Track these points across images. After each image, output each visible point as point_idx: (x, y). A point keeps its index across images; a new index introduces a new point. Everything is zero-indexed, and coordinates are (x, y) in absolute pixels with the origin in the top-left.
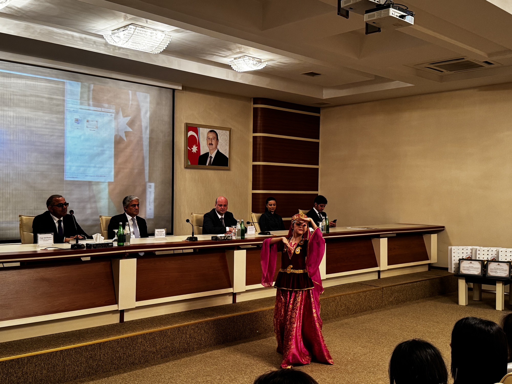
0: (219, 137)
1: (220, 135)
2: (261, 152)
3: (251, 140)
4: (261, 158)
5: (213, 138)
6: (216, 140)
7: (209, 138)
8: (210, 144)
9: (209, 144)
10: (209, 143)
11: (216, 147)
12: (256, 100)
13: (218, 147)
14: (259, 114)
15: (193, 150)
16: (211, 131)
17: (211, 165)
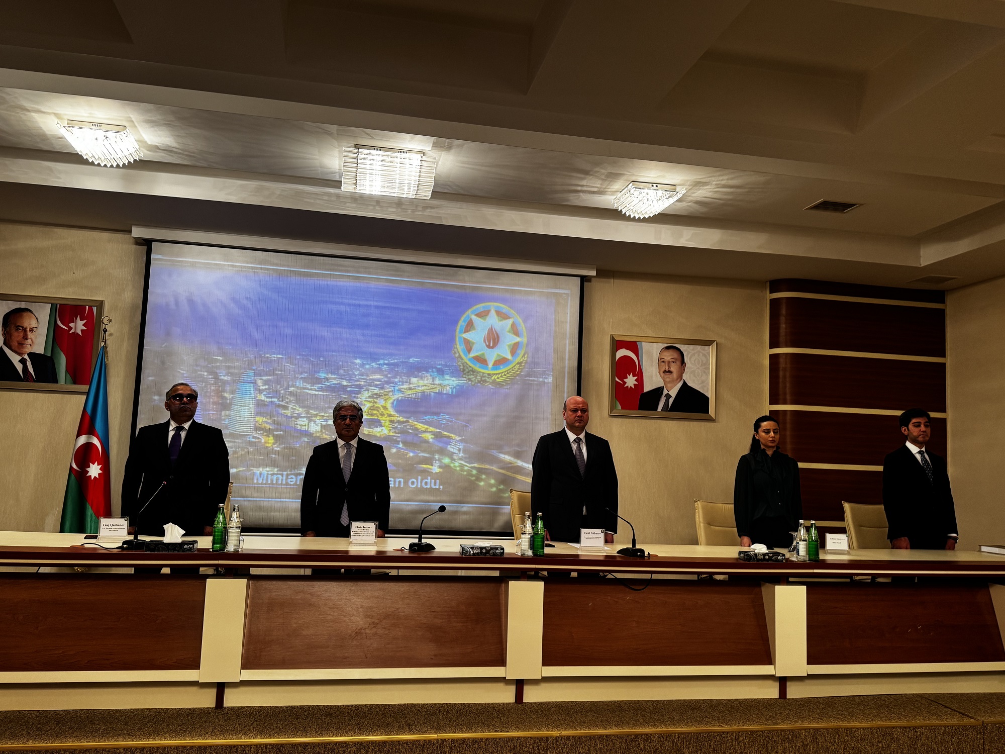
0: (687, 357)
1: (689, 356)
2: (788, 385)
3: (767, 362)
4: (788, 397)
5: (673, 360)
6: (679, 363)
7: (662, 360)
8: (665, 372)
9: (664, 372)
10: (663, 369)
11: (680, 377)
13: (685, 377)
14: (784, 311)
15: (626, 383)
16: (668, 348)
17: (669, 411)
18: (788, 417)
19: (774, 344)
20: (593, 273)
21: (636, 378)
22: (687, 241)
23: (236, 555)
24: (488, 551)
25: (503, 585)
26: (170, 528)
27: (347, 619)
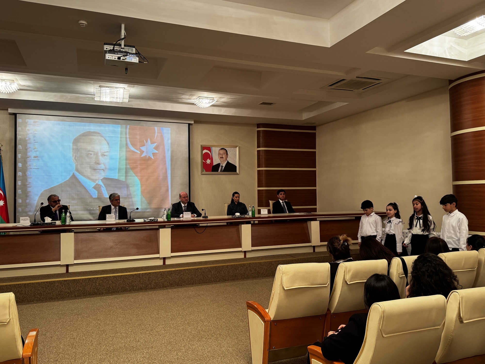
1: (229, 152)
2: (263, 161)
3: (256, 153)
4: (263, 165)
5: (224, 153)
6: (226, 154)
7: (220, 153)
8: (221, 158)
10: (220, 157)
11: (226, 159)
12: (259, 126)
13: (228, 159)
14: (261, 135)
15: (207, 162)
16: (222, 149)
17: (223, 172)
18: (263, 172)
19: (258, 147)
20: (193, 122)
21: (210, 160)
22: (223, 113)
23: (70, 226)
24: (152, 220)
25: (158, 230)
26: (47, 218)
27: (107, 243)
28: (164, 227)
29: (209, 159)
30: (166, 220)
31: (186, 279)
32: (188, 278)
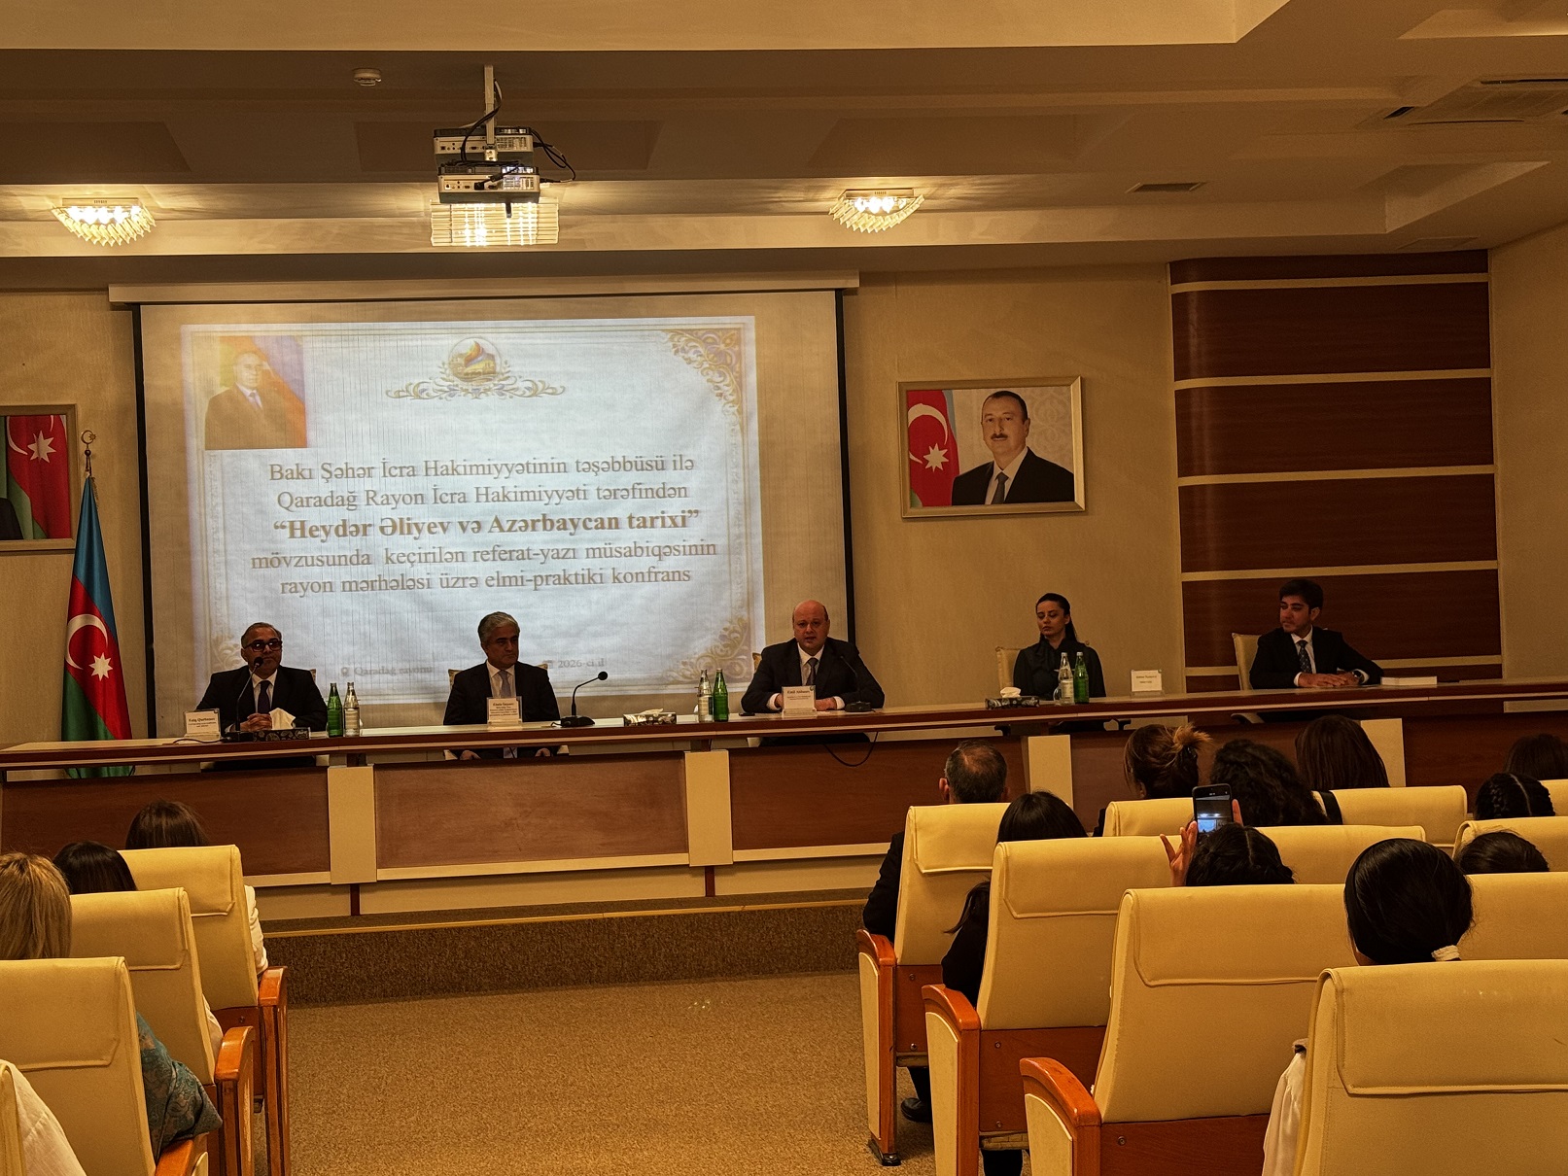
0: (1032, 407)
2: (1207, 441)
3: (1171, 404)
4: (1208, 462)
5: (1008, 416)
6: (1018, 419)
7: (989, 417)
8: (995, 436)
9: (992, 438)
10: (992, 433)
11: (1022, 443)
12: (1180, 270)
13: (1030, 442)
14: (1193, 316)
15: (928, 461)
16: (997, 395)
17: (1005, 502)
18: (1208, 496)
19: (1181, 373)
20: (855, 283)
21: (945, 451)
23: (358, 740)
24: (656, 720)
25: (679, 761)
26: (278, 714)
27: (493, 809)
28: (703, 745)
29: (936, 446)
30: (709, 718)
31: (789, 948)
32: (796, 944)
